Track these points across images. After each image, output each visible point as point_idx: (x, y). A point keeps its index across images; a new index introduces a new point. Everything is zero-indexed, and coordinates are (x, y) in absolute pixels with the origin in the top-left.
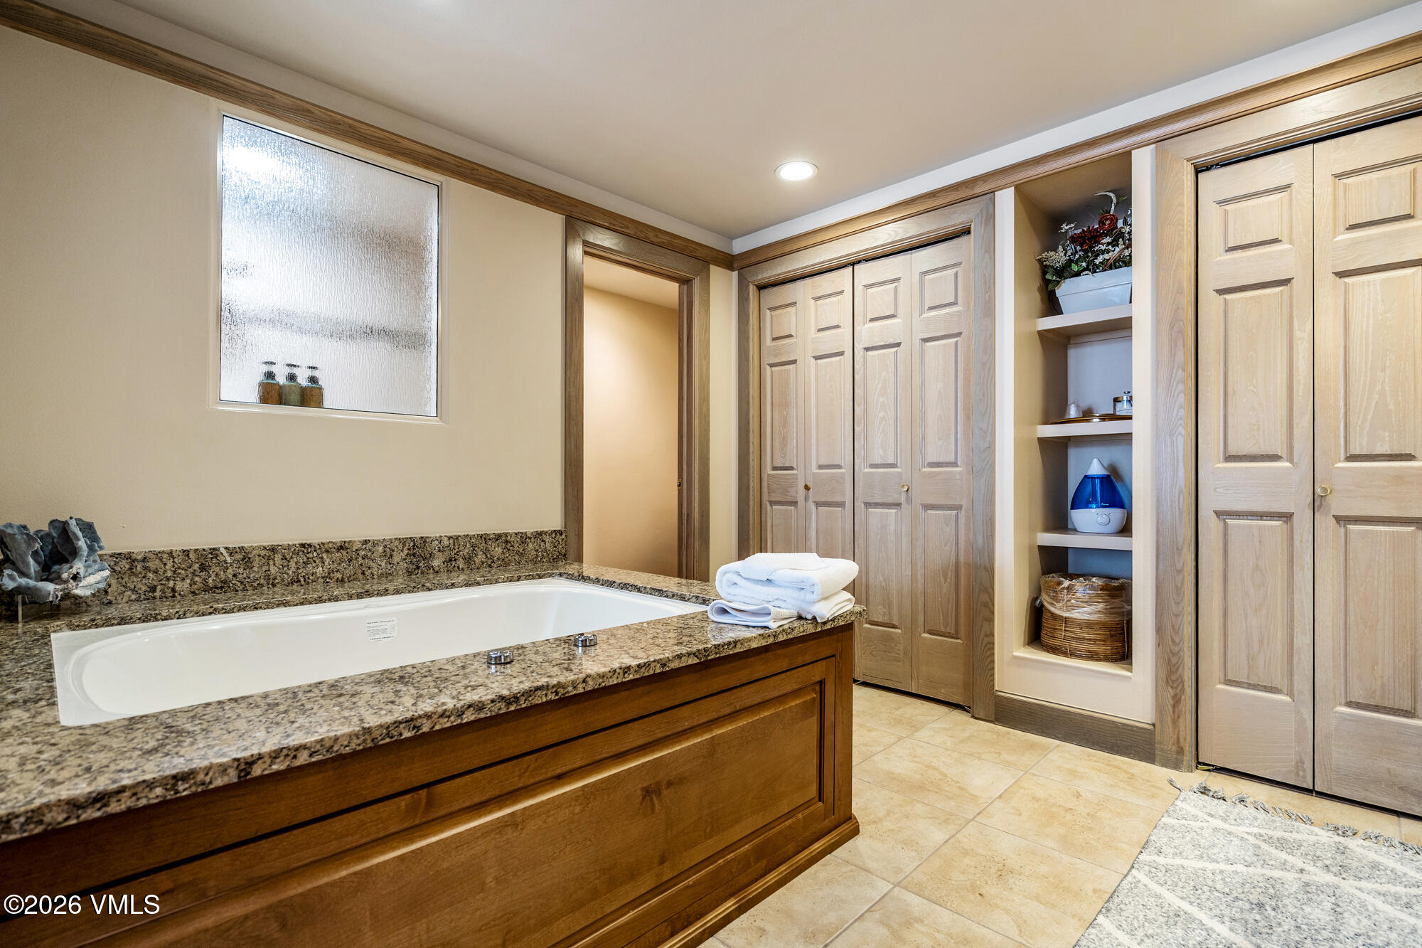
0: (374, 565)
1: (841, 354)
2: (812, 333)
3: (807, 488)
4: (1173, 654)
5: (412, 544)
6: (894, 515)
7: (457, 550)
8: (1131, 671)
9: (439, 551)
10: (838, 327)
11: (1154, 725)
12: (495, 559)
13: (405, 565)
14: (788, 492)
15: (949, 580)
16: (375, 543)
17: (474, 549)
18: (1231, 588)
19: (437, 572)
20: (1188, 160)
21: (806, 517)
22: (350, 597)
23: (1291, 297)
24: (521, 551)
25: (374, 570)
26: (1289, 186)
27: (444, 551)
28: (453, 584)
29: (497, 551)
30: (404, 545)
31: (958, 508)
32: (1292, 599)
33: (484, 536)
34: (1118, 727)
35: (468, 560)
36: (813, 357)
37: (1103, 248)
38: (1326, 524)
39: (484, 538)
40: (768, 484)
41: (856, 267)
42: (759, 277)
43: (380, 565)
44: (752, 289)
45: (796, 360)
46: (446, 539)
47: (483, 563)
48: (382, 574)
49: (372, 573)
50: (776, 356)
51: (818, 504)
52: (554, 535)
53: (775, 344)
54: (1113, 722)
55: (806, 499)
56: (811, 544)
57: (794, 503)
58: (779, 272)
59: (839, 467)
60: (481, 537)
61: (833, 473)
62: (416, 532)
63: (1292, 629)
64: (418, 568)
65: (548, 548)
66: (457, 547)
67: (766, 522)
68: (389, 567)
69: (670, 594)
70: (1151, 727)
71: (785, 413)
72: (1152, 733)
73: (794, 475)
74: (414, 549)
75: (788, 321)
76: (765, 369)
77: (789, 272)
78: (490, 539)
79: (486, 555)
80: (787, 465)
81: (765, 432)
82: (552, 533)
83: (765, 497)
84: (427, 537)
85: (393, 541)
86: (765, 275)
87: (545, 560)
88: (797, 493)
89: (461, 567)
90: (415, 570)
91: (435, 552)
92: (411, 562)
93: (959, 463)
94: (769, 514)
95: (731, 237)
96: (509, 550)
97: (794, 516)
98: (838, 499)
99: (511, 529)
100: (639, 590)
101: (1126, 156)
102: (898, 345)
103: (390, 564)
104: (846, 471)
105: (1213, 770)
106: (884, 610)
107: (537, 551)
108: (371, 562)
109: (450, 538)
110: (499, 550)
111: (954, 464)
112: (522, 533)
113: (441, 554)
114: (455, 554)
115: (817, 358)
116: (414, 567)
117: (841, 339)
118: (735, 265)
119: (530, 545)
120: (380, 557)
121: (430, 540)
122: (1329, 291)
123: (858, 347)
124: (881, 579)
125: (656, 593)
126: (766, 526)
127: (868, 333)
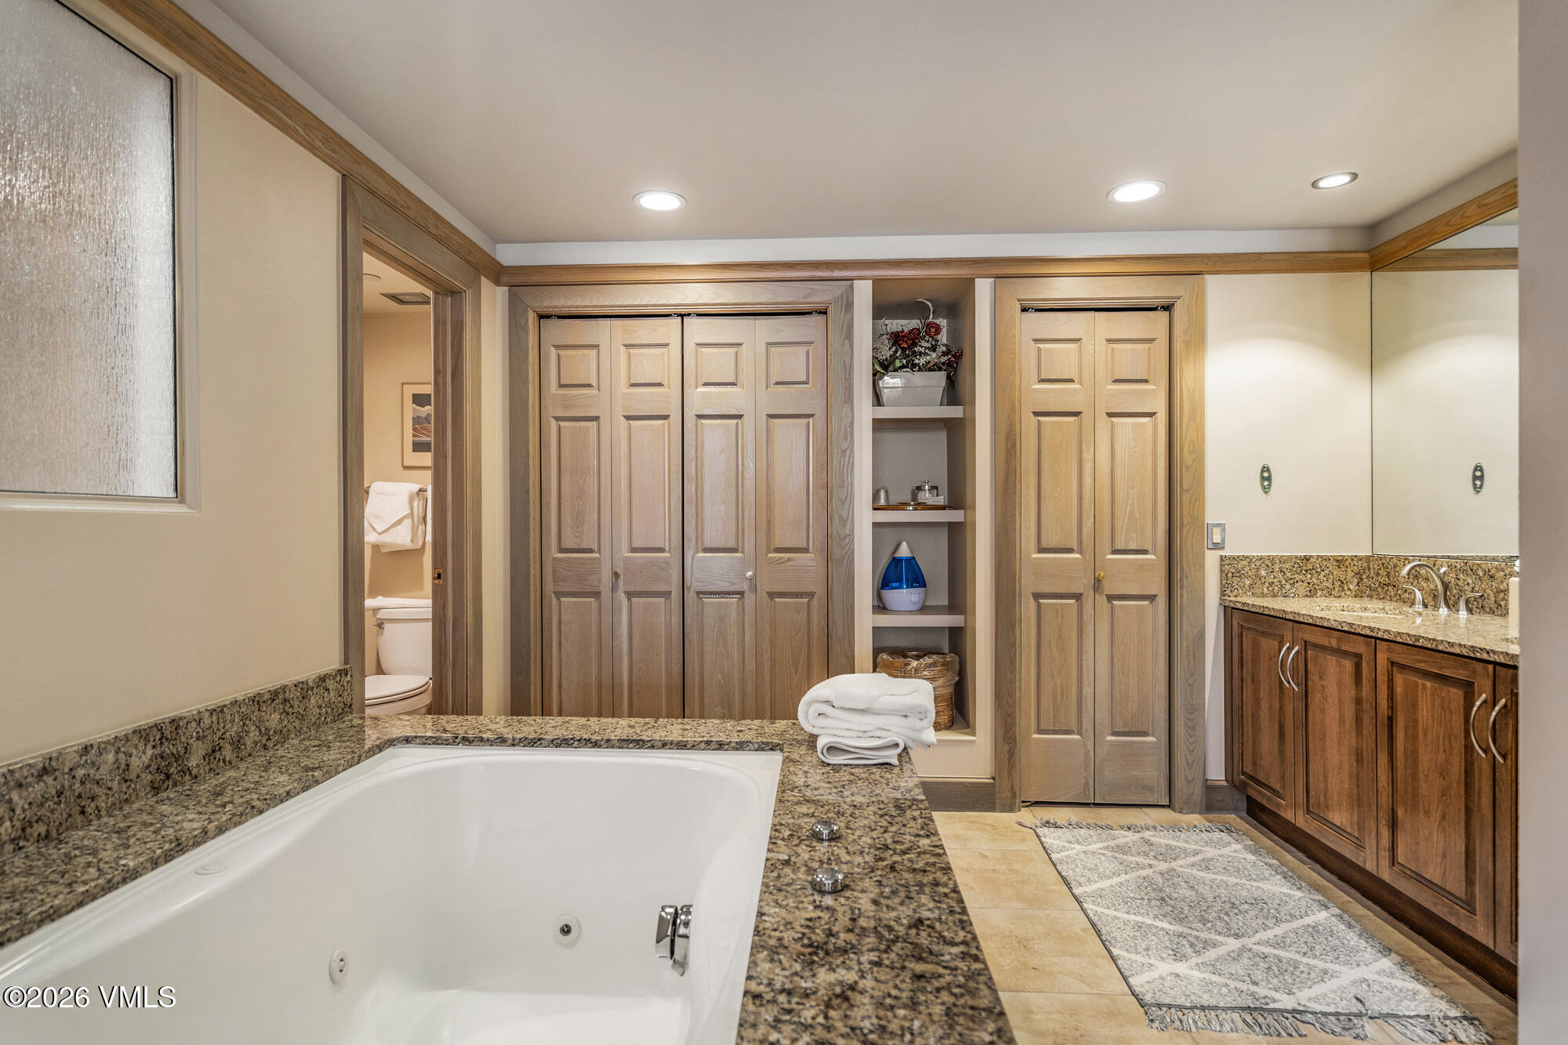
0: (100, 791)
1: (666, 417)
2: (622, 388)
3: (616, 575)
4: (1009, 715)
5: (158, 737)
6: (735, 605)
7: (222, 731)
8: (974, 735)
9: (198, 738)
10: (660, 385)
11: (994, 779)
12: (271, 733)
13: (150, 776)
14: (586, 580)
15: (800, 671)
16: (102, 748)
17: (244, 724)
18: (1043, 654)
19: (196, 777)
20: (1019, 300)
21: (614, 610)
22: (155, 864)
23: (1080, 425)
24: (301, 711)
25: (100, 800)
26: (1079, 340)
27: (205, 736)
28: (288, 793)
29: (274, 719)
30: (147, 740)
31: (812, 595)
32: (1082, 660)
33: (257, 699)
34: (966, 787)
35: (237, 744)
36: (625, 417)
37: (923, 350)
38: (1102, 600)
39: (256, 700)
40: (554, 571)
41: (686, 319)
42: (546, 304)
43: (110, 789)
44: (532, 317)
45: (598, 417)
46: (207, 714)
47: (256, 743)
48: (114, 804)
49: (97, 807)
50: (567, 407)
51: (630, 595)
52: (338, 678)
53: (562, 392)
54: (962, 783)
55: (614, 588)
56: (622, 643)
57: (597, 594)
58: (578, 303)
59: (661, 550)
60: (253, 701)
61: (655, 558)
62: (161, 711)
63: (1081, 683)
64: (168, 776)
65: (333, 700)
66: (222, 725)
67: (550, 618)
68: (124, 786)
69: (660, 744)
70: (992, 781)
71: (581, 482)
72: (993, 785)
73: (595, 559)
74: (161, 744)
75: (582, 365)
76: (549, 423)
77: (595, 306)
78: (264, 702)
79: (260, 730)
80: (583, 546)
81: (548, 503)
82: (336, 675)
83: (549, 587)
84: (181, 719)
85: (130, 737)
86: (555, 303)
87: (329, 720)
88: (600, 581)
89: (227, 759)
90: (164, 782)
91: (191, 741)
92: (158, 769)
93: (811, 550)
94: (555, 609)
95: (497, 240)
96: (288, 714)
97: (595, 610)
98: (661, 587)
99: (290, 679)
100: (596, 745)
101: (970, 282)
102: (740, 417)
103: (126, 781)
104: (671, 556)
105: (1030, 805)
106: (722, 711)
107: (320, 707)
108: (95, 787)
109: (212, 712)
110: (276, 716)
111: (805, 550)
112: (302, 682)
113: (200, 742)
114: (220, 738)
115: (628, 418)
116: (162, 777)
117: (667, 399)
118: (504, 279)
119: (313, 701)
120: (110, 772)
121: (185, 721)
122: (1103, 423)
123: (690, 415)
124: (720, 677)
125: (631, 745)
126: (551, 624)
127: (701, 398)
